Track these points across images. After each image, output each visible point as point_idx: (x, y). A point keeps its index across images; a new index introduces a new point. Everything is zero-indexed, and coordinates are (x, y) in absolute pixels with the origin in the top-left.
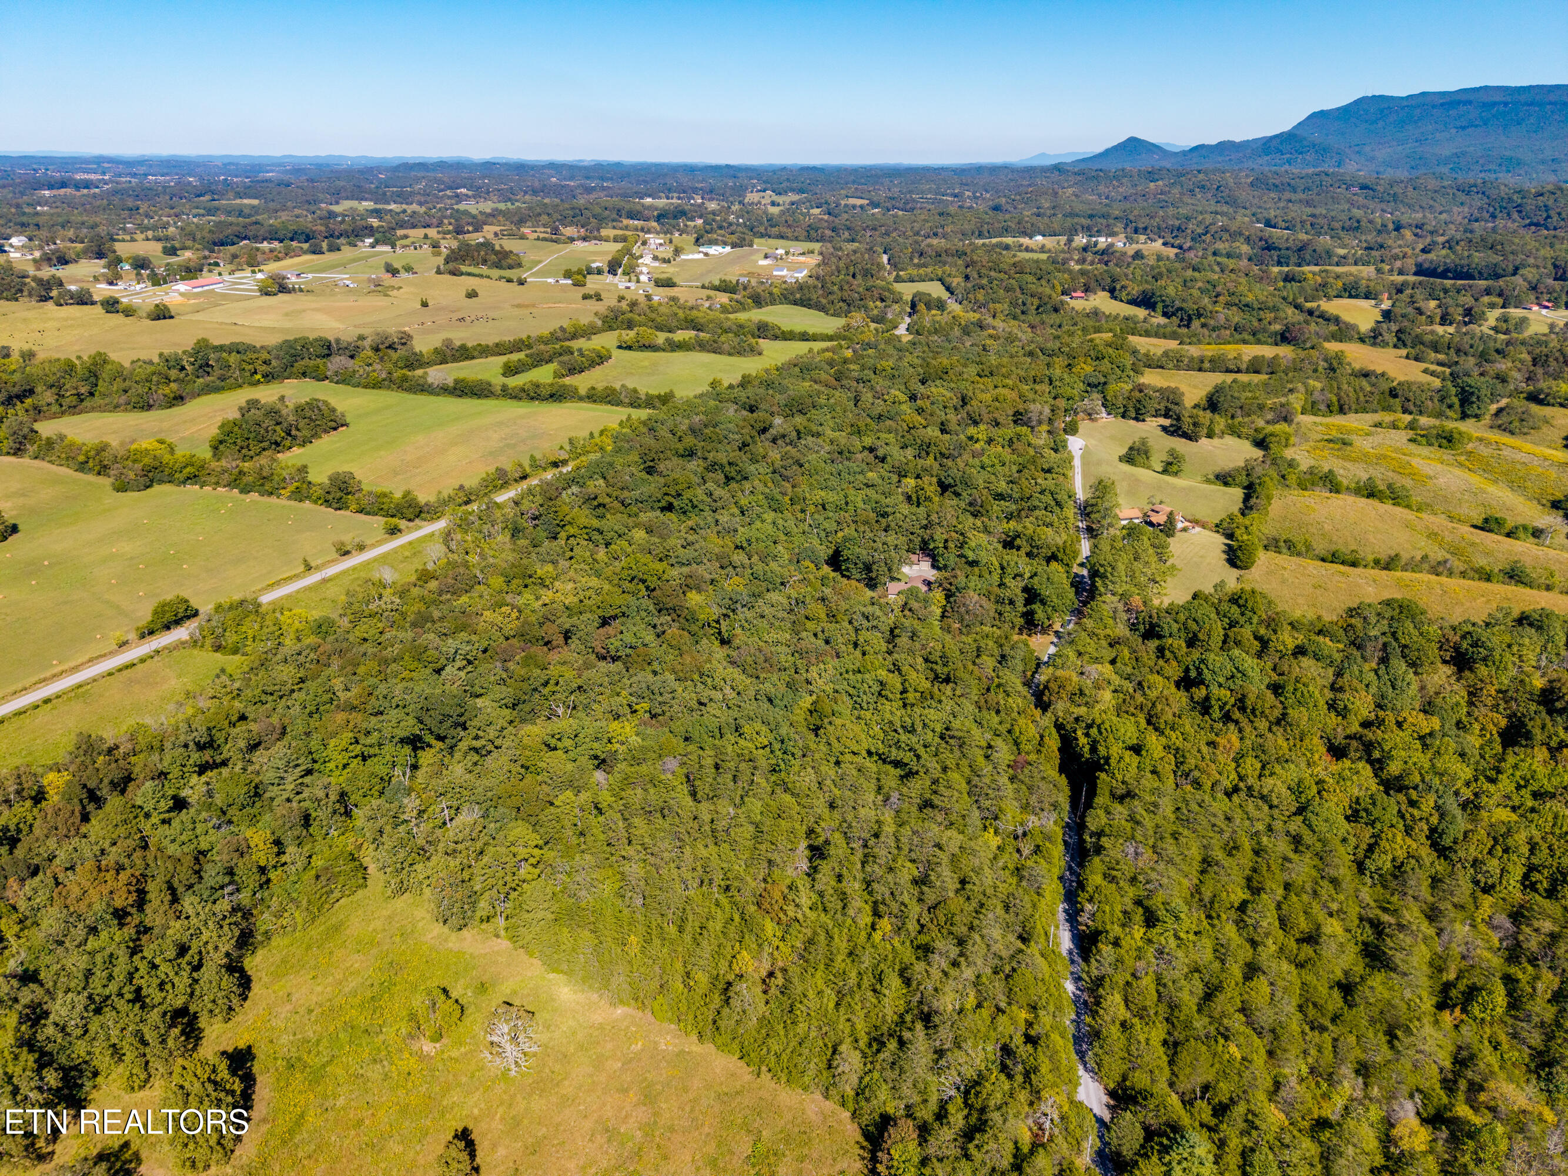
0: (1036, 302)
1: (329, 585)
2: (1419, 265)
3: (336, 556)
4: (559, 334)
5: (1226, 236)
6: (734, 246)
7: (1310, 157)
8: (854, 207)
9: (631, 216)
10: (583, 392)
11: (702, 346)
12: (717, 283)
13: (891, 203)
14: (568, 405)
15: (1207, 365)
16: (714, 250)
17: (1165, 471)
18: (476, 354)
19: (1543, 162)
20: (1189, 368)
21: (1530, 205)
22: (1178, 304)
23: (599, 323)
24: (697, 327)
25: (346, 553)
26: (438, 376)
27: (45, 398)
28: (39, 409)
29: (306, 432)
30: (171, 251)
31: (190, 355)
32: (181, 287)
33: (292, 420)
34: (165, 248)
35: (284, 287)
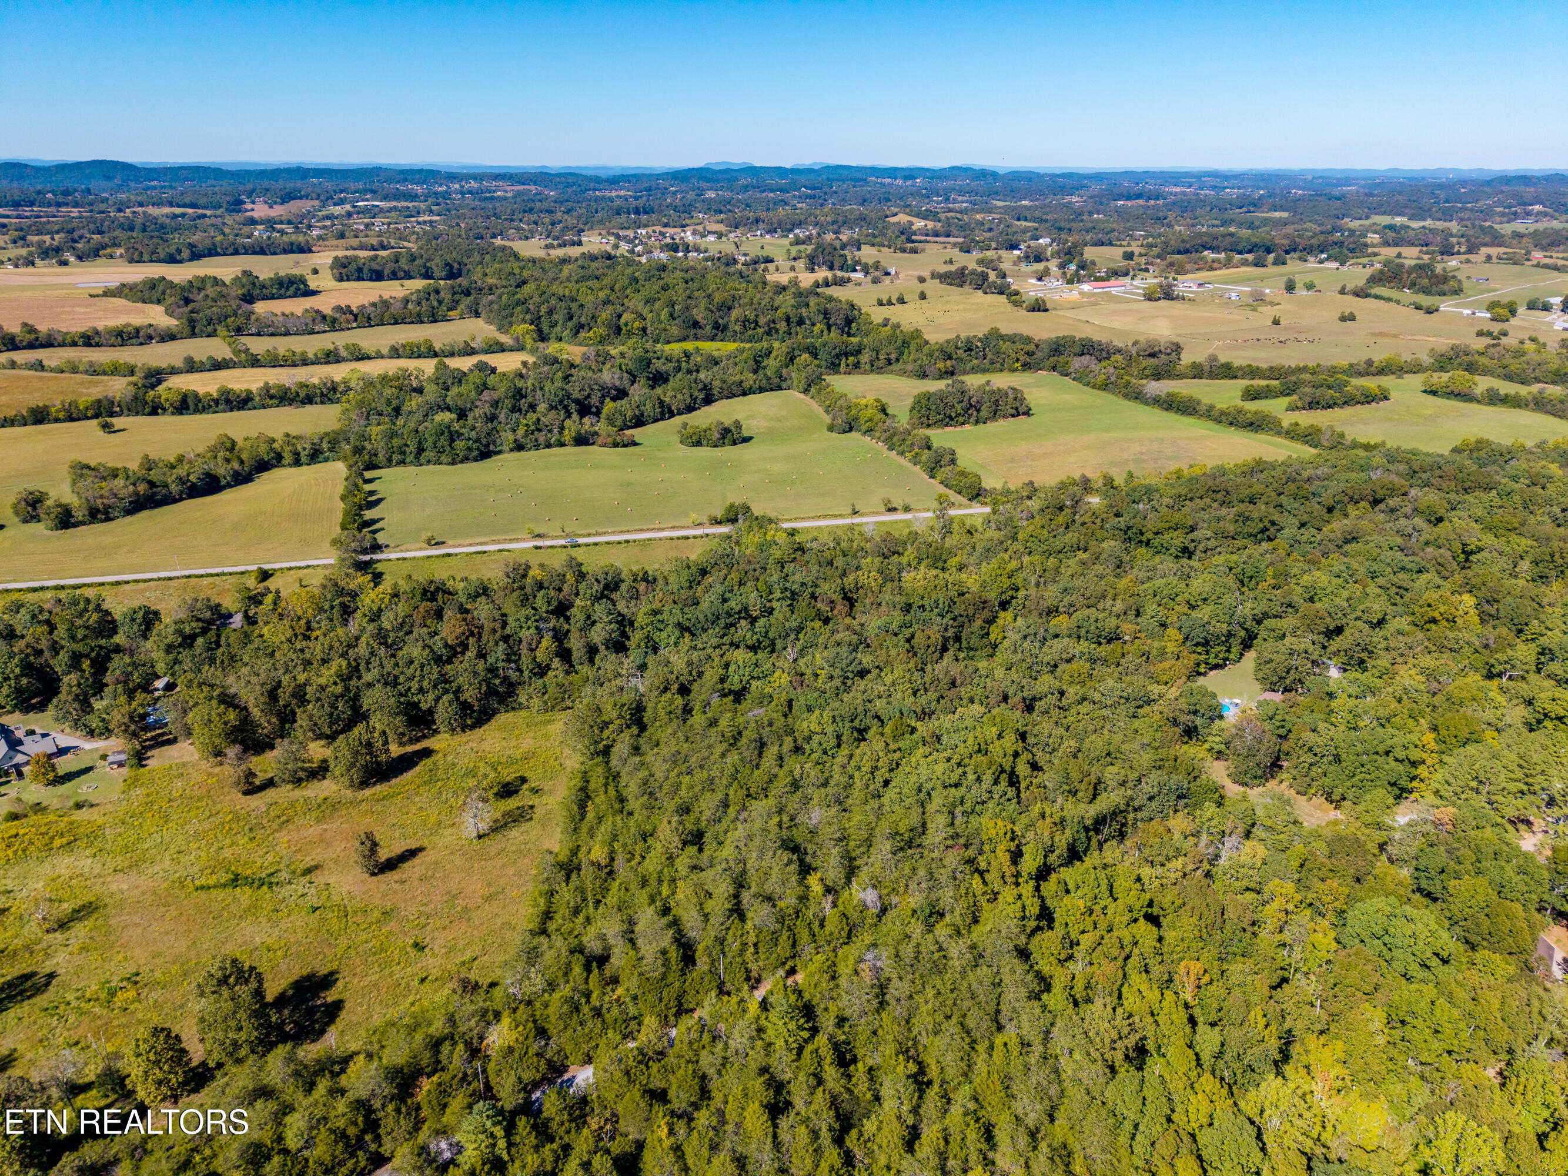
1: (851, 528)
3: (883, 509)
14: (1262, 436)
18: (1240, 373)
25: (892, 510)
26: (1155, 388)
27: (865, 358)
28: (857, 365)
29: (984, 413)
30: (1129, 256)
31: (979, 340)
32: (1086, 287)
33: (973, 401)
34: (1125, 253)
35: (1168, 294)
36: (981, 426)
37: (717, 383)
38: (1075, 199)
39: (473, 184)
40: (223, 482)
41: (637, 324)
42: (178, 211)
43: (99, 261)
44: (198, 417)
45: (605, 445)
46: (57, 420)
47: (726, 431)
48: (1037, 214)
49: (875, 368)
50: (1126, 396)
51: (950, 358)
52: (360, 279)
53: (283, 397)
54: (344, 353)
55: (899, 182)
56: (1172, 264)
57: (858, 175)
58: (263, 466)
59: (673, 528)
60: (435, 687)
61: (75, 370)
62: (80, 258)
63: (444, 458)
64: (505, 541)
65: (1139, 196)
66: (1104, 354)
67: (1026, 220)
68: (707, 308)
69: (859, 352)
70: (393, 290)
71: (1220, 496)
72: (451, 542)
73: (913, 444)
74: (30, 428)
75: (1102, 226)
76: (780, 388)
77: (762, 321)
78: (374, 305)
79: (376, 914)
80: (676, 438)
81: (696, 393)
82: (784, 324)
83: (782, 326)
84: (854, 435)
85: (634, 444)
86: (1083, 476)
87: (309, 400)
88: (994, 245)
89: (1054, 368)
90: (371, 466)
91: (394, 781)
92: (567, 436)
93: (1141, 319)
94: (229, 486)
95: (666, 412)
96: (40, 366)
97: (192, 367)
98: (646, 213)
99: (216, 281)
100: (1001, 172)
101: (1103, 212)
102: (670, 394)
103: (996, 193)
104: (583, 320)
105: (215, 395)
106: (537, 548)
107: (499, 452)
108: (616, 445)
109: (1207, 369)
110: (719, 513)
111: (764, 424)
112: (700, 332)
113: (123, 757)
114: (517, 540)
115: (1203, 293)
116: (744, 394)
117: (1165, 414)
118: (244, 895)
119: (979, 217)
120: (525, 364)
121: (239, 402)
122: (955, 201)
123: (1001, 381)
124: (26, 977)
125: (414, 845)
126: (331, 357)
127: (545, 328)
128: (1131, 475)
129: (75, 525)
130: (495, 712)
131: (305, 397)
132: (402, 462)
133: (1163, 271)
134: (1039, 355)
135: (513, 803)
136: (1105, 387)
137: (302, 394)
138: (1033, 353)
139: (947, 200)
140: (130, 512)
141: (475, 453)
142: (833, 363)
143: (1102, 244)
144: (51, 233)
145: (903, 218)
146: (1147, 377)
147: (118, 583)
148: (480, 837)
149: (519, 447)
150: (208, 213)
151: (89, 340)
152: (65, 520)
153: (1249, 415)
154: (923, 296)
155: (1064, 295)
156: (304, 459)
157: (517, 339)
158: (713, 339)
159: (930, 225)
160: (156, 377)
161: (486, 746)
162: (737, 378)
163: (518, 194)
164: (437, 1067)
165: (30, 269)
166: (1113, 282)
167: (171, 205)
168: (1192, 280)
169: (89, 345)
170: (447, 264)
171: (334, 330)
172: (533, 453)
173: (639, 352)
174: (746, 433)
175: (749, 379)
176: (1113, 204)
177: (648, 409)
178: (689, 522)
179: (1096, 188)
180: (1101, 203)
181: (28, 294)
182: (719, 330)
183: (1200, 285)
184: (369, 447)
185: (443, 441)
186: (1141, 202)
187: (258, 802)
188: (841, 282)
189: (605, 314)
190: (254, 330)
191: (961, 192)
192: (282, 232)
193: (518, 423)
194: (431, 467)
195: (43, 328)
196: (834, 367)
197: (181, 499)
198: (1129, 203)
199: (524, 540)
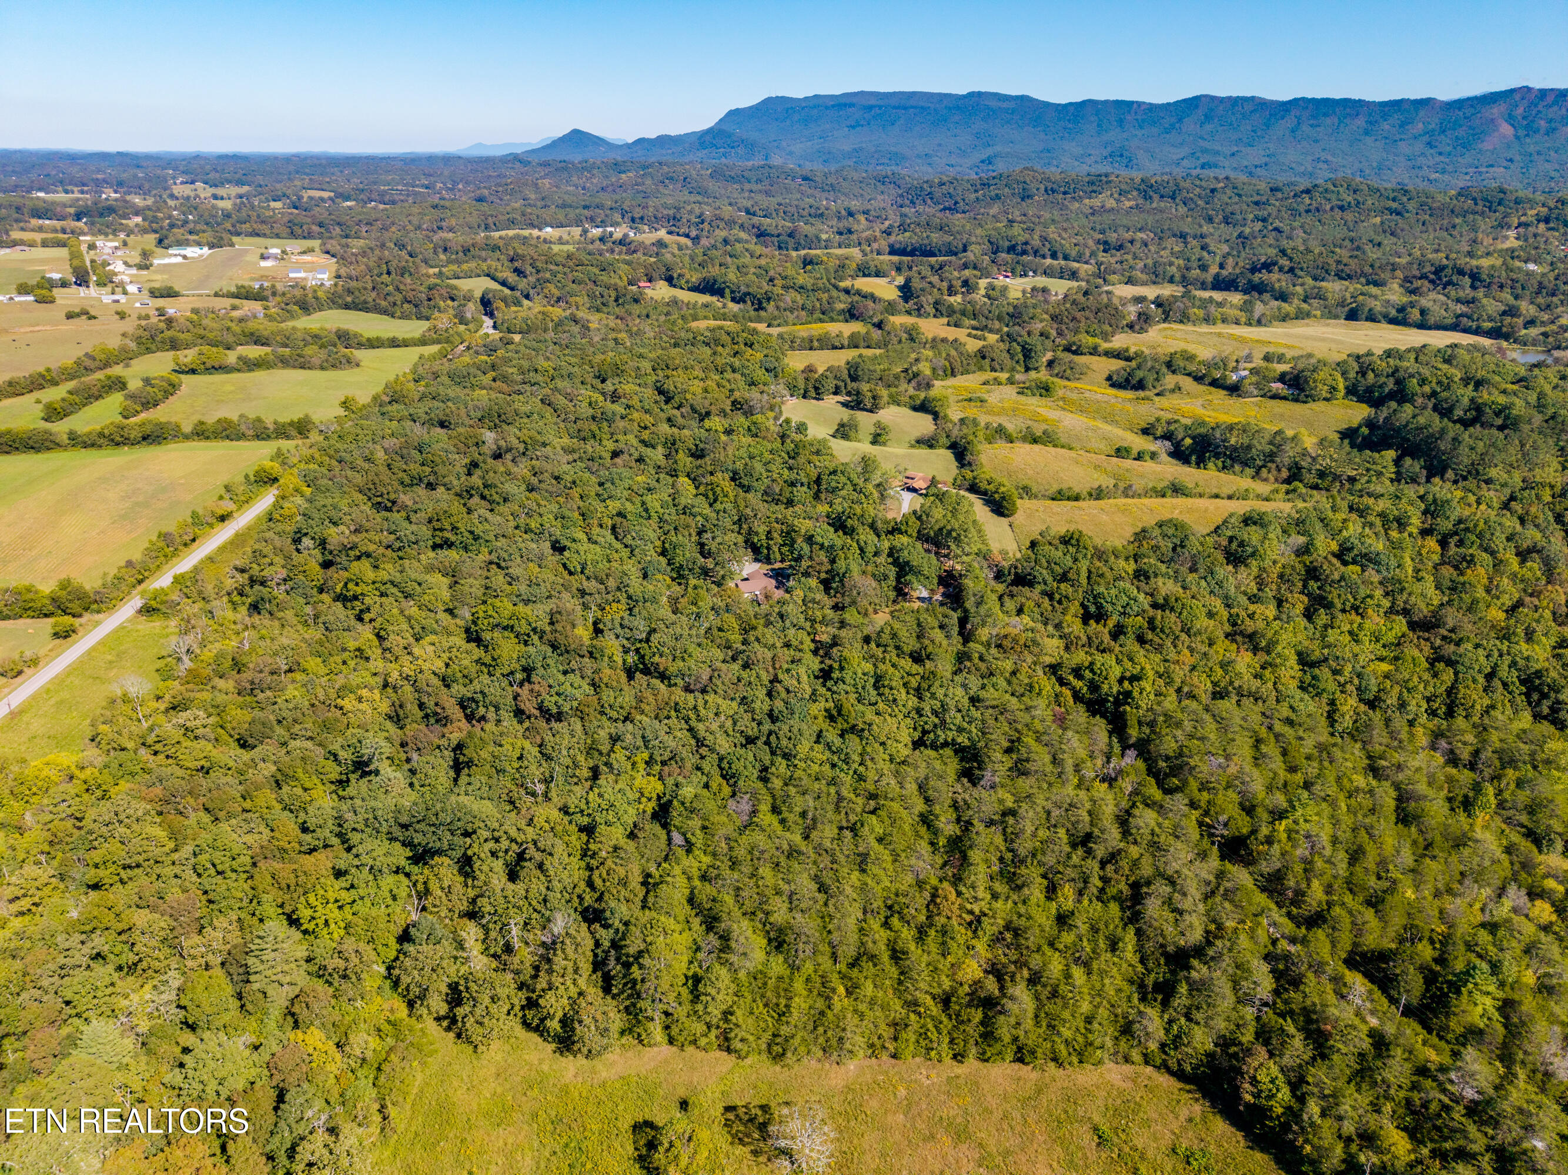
0: (613, 294)
1: (25, 718)
2: (891, 246)
4: (88, 363)
5: (722, 225)
6: (212, 246)
7: (741, 151)
8: (322, 199)
9: (38, 214)
10: (187, 429)
11: (285, 363)
12: (233, 289)
13: (363, 195)
14: (172, 446)
15: (816, 344)
16: (192, 252)
17: (874, 442)
19: (918, 156)
20: (801, 348)
21: (938, 192)
22: (743, 289)
23: (133, 345)
24: (259, 341)
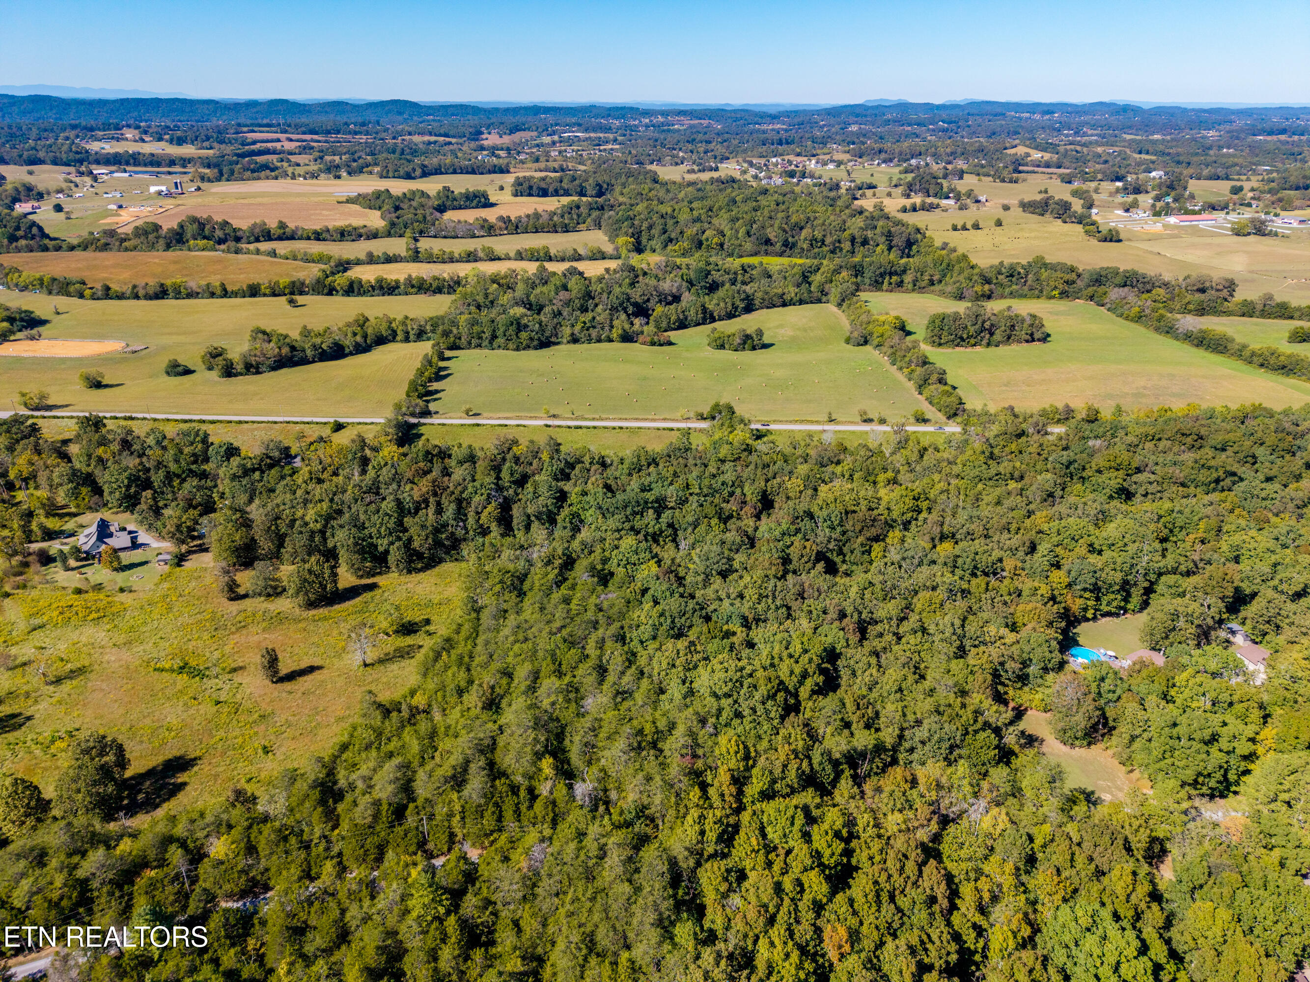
3: (859, 419)
25: (868, 421)
26: (1190, 323)
27: (908, 278)
28: (900, 284)
29: (998, 336)
30: (1236, 190)
31: (1023, 267)
32: (1172, 220)
33: (987, 325)
34: (1233, 187)
35: (1260, 230)
36: (992, 349)
37: (759, 295)
38: (1211, 133)
39: (661, 119)
40: (347, 351)
41: (715, 240)
42: (433, 139)
43: (362, 176)
44: (360, 299)
45: (644, 343)
46: (265, 295)
47: (748, 337)
48: (1161, 147)
49: (917, 287)
50: (1157, 329)
51: (988, 282)
52: (530, 195)
53: (421, 287)
54: (481, 254)
55: (1037, 117)
56: (1280, 200)
57: (999, 110)
58: (381, 340)
59: (664, 419)
60: (391, 534)
61: (295, 258)
62: (349, 174)
63: (511, 345)
64: (526, 418)
65: (1283, 131)
66: (1148, 287)
67: (1147, 153)
68: (780, 228)
69: (904, 272)
70: (551, 204)
71: (1189, 440)
72: (485, 415)
73: (910, 361)
74: (248, 300)
75: (1224, 160)
76: (819, 301)
77: (828, 240)
78: (528, 216)
79: (256, 716)
80: (706, 341)
81: (738, 303)
82: (849, 243)
83: (847, 246)
84: (868, 348)
85: (670, 344)
86: (1067, 406)
87: (439, 290)
88: (1100, 176)
89: (1091, 298)
90: (454, 347)
91: (337, 607)
92: (614, 335)
93: (1218, 254)
94: (351, 354)
95: (708, 317)
96: (273, 254)
97: (371, 260)
98: (788, 143)
99: (423, 194)
100: (1146, 107)
101: (1235, 147)
102: (715, 302)
103: (1130, 127)
104: (673, 235)
105: (373, 282)
106: (547, 426)
107: (558, 343)
108: (653, 344)
109: (1259, 307)
110: (706, 410)
111: (790, 333)
112: (770, 248)
113: (168, 557)
114: (536, 418)
115: (1301, 230)
116: (784, 305)
117: (1194, 350)
118: (183, 679)
119: (1099, 150)
120: (607, 270)
121: (388, 289)
122: (1085, 134)
123: (1023, 307)
124: (14, 716)
125: (317, 662)
126: (471, 257)
127: (644, 241)
128: (1119, 410)
129: (236, 375)
130: (441, 561)
131: (438, 288)
132: (479, 346)
133: (1267, 206)
134: (1080, 283)
135: (409, 640)
136: (1138, 318)
137: (435, 285)
138: (1074, 282)
139: (1077, 133)
140: (274, 368)
141: (536, 343)
142: (876, 281)
143: (1218, 178)
144: (341, 154)
145: (1021, 150)
146: (1190, 312)
147: (240, 422)
148: (366, 665)
149: (575, 340)
150: (453, 140)
151: (318, 236)
152: (229, 372)
153: (1282, 358)
154: (999, 223)
155: (1146, 227)
156: (412, 337)
157: (617, 249)
158: (781, 255)
159: (1047, 156)
160: (344, 266)
161: (419, 589)
162: (780, 291)
163: (691, 127)
164: (162, 863)
165: (315, 181)
166: (1205, 216)
167: (431, 134)
168: (1293, 217)
169: (318, 239)
170: (598, 185)
171: (490, 235)
172: (585, 346)
173: (702, 264)
174: (766, 340)
175: (792, 291)
176: (1251, 138)
177: (692, 314)
178: (678, 415)
179: (1240, 123)
180: (1238, 138)
181: (298, 199)
182: (788, 247)
183: (1302, 222)
184: (455, 331)
185: (511, 331)
186: (1283, 137)
187: (234, 607)
188: (930, 208)
189: (691, 231)
190: (432, 233)
191: (1094, 127)
192: (498, 157)
193: (577, 320)
194: (501, 351)
195: (292, 225)
196: (877, 285)
197: (314, 362)
198: (1269, 138)
199: (541, 418)
